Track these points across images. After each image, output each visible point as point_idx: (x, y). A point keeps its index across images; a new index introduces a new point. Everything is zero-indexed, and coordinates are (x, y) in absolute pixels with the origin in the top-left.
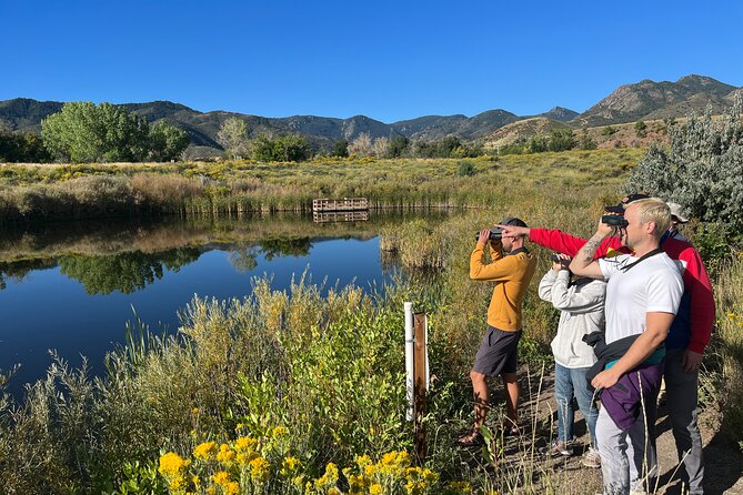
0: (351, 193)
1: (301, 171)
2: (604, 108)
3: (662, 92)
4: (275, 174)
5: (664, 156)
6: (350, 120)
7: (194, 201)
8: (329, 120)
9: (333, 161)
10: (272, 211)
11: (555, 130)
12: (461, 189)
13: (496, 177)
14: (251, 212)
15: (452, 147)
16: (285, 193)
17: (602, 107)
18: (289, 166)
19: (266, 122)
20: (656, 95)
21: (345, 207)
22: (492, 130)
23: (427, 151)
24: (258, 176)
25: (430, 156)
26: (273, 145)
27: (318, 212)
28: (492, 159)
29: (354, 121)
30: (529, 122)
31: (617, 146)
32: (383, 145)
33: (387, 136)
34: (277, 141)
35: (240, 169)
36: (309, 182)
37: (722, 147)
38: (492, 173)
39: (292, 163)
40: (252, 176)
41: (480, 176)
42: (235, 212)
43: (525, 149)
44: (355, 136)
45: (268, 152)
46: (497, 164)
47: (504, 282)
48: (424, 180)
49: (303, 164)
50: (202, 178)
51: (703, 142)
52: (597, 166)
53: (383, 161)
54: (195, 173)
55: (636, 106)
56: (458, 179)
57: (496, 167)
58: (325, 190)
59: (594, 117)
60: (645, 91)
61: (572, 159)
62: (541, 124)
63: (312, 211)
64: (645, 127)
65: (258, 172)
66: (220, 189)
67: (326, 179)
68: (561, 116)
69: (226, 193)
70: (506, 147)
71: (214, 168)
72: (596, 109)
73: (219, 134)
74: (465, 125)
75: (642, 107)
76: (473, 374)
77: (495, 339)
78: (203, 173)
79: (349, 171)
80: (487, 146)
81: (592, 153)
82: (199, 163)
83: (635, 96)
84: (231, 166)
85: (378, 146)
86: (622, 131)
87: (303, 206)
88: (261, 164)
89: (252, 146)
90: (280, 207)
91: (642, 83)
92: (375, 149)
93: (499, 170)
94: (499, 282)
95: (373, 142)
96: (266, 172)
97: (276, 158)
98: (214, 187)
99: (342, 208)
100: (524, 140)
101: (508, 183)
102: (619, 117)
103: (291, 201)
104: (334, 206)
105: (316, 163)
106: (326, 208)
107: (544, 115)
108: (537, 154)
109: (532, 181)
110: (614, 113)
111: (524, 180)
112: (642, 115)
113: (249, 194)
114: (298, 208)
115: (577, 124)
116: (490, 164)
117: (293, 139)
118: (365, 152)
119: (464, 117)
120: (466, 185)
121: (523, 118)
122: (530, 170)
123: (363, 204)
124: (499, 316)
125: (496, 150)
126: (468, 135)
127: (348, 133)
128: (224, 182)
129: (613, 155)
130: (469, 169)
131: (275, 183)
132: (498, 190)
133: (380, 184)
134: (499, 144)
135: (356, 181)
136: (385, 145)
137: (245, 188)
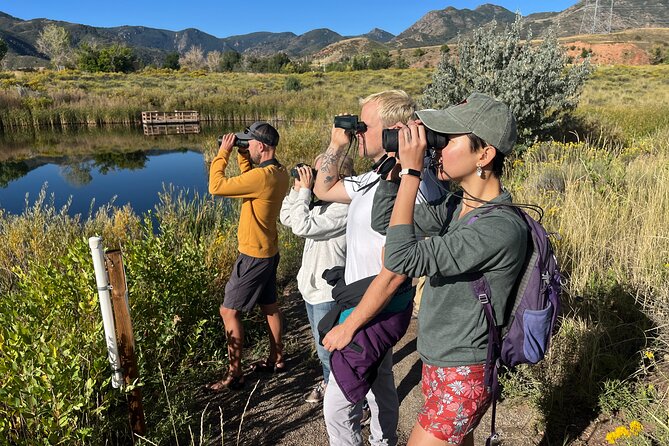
0: (181, 105)
1: (129, 83)
2: (416, 31)
3: (463, 19)
4: (101, 85)
5: (454, 70)
6: (182, 33)
7: (11, 113)
8: (161, 32)
9: (162, 73)
10: (98, 123)
11: (374, 50)
12: (288, 103)
13: (320, 92)
14: (76, 125)
15: (281, 64)
16: (112, 104)
17: (413, 31)
18: (116, 77)
19: (94, 31)
20: (457, 21)
21: (176, 120)
22: (320, 48)
23: (258, 66)
24: (82, 87)
25: (261, 72)
26: (98, 55)
27: (148, 124)
28: (317, 76)
29: (186, 35)
30: (352, 42)
31: (426, 67)
32: (215, 59)
33: (220, 50)
34: (102, 51)
35: (63, 79)
36: (137, 94)
37: (504, 62)
38: (316, 88)
39: (119, 74)
40: (75, 87)
41: (306, 91)
42: (58, 124)
43: (348, 67)
44: (187, 49)
45: (93, 62)
46: (322, 80)
47: (251, 199)
48: (253, 93)
49: (132, 76)
50: (19, 88)
51: (488, 58)
52: (408, 83)
53: (214, 74)
54: (11, 83)
55: (442, 31)
56: (285, 94)
57: (320, 83)
58: (155, 103)
59: (407, 39)
60: (450, 17)
61: (387, 77)
62: (362, 44)
63: (142, 123)
64: (448, 50)
65: (82, 82)
66: (39, 100)
67: (155, 91)
68: (380, 37)
69: (47, 105)
70: (331, 64)
71: (33, 78)
72: (409, 32)
73: (39, 42)
74: (295, 43)
75: (446, 32)
76: (223, 310)
77: (245, 267)
78: (20, 83)
79: (180, 84)
80: (315, 63)
81: (405, 72)
82: (17, 73)
83: (441, 21)
84: (52, 76)
85: (211, 60)
86: (430, 53)
87: (132, 118)
88: (86, 74)
89: (75, 56)
90: (107, 119)
91: (446, 10)
92: (209, 63)
93: (324, 86)
94: (245, 200)
95: (205, 55)
96: (91, 82)
97: (102, 68)
98: (33, 98)
99: (173, 121)
100: (348, 59)
101: (331, 99)
102: (429, 40)
103: (118, 113)
104: (164, 119)
105: (146, 74)
106: (156, 121)
107: (365, 36)
108: (357, 72)
109: (352, 96)
110: (424, 36)
111: (346, 96)
112: (446, 40)
113: (72, 106)
114: (127, 121)
115: (393, 45)
116: (315, 80)
117: (119, 49)
118: (197, 65)
119: (293, 35)
120: (293, 99)
121: (346, 38)
122: (350, 86)
123: (194, 117)
124: (248, 241)
125: (322, 68)
126: (297, 53)
127: (181, 46)
128: (44, 93)
129: (421, 74)
130: (296, 84)
131: (101, 94)
132: (322, 104)
133: (210, 97)
134: (324, 62)
135: (186, 93)
136: (217, 59)
137: (68, 99)
